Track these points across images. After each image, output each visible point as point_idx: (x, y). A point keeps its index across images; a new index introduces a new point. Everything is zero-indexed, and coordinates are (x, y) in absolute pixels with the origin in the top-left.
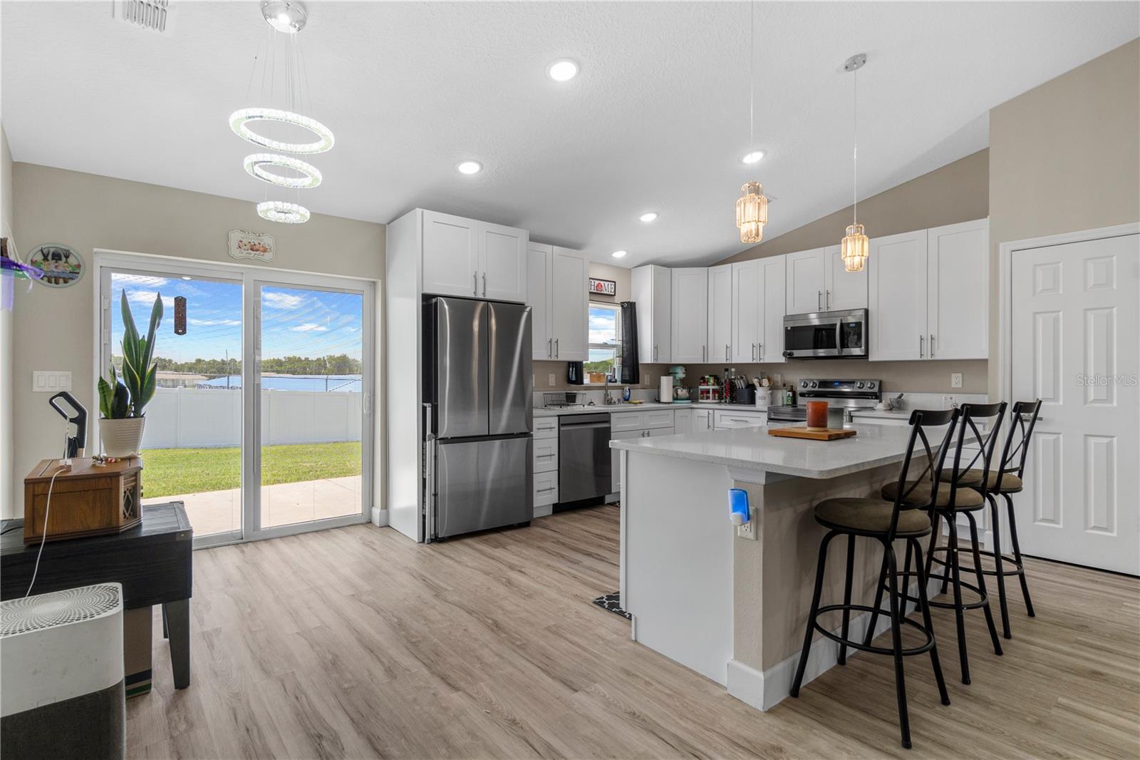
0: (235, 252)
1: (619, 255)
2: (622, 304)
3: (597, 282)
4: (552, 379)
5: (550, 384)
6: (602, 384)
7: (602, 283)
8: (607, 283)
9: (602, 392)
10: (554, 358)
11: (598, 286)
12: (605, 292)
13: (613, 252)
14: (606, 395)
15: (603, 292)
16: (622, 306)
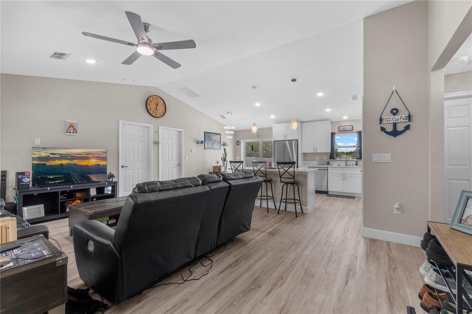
0: (256, 137)
1: (345, 118)
2: (357, 132)
3: (343, 127)
4: (325, 158)
5: (324, 159)
6: (345, 159)
7: (346, 127)
8: (348, 127)
9: (345, 162)
10: (315, 152)
11: (344, 128)
12: (347, 130)
13: (343, 117)
14: (346, 163)
15: (346, 130)
16: (357, 133)
